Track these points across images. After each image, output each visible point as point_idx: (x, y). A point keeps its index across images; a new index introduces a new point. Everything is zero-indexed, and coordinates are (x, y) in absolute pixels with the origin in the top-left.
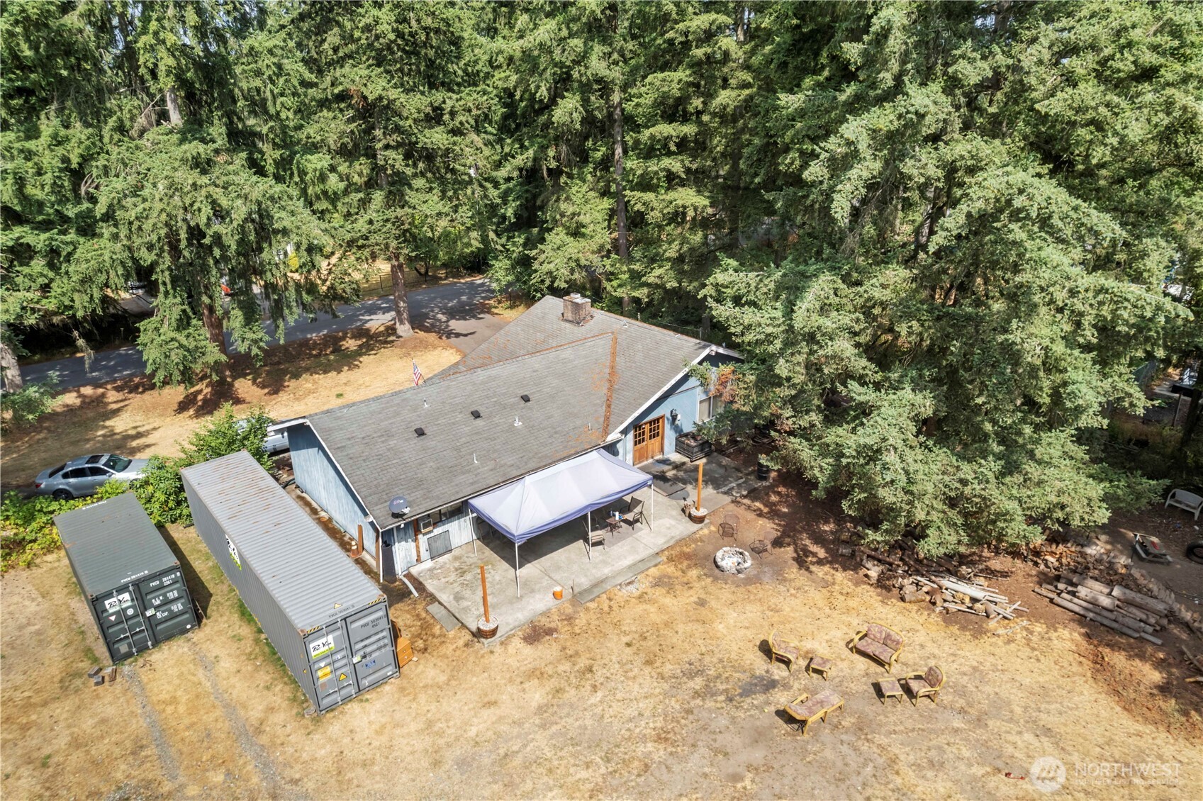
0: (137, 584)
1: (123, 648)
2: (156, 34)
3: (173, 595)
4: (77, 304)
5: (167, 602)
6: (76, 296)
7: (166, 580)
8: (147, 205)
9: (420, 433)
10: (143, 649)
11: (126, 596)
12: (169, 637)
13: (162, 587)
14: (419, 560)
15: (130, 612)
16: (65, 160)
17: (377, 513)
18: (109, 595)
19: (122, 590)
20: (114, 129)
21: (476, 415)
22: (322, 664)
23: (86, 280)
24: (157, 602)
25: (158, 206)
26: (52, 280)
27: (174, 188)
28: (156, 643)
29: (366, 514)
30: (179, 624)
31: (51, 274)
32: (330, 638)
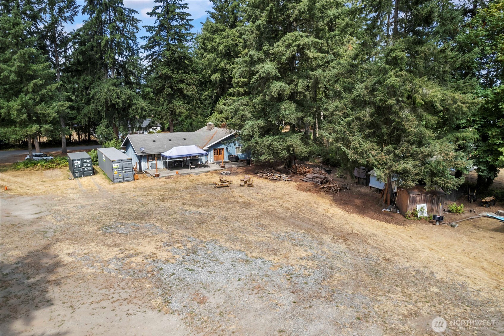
0: (82, 160)
1: (77, 175)
2: (109, 54)
3: (89, 165)
4: (82, 121)
5: (87, 166)
6: (82, 120)
7: (88, 161)
8: (101, 94)
9: (154, 141)
10: (81, 176)
11: (79, 162)
12: (87, 176)
13: (87, 162)
14: (148, 168)
15: (79, 166)
16: (85, 84)
17: (138, 151)
18: (75, 160)
19: (78, 160)
20: (97, 78)
21: (170, 140)
22: (116, 170)
23: (85, 115)
24: (85, 166)
25: (104, 94)
26: (77, 116)
27: (108, 90)
28: (84, 176)
29: (135, 152)
30: (89, 173)
31: (77, 114)
32: (118, 164)
